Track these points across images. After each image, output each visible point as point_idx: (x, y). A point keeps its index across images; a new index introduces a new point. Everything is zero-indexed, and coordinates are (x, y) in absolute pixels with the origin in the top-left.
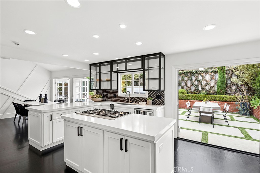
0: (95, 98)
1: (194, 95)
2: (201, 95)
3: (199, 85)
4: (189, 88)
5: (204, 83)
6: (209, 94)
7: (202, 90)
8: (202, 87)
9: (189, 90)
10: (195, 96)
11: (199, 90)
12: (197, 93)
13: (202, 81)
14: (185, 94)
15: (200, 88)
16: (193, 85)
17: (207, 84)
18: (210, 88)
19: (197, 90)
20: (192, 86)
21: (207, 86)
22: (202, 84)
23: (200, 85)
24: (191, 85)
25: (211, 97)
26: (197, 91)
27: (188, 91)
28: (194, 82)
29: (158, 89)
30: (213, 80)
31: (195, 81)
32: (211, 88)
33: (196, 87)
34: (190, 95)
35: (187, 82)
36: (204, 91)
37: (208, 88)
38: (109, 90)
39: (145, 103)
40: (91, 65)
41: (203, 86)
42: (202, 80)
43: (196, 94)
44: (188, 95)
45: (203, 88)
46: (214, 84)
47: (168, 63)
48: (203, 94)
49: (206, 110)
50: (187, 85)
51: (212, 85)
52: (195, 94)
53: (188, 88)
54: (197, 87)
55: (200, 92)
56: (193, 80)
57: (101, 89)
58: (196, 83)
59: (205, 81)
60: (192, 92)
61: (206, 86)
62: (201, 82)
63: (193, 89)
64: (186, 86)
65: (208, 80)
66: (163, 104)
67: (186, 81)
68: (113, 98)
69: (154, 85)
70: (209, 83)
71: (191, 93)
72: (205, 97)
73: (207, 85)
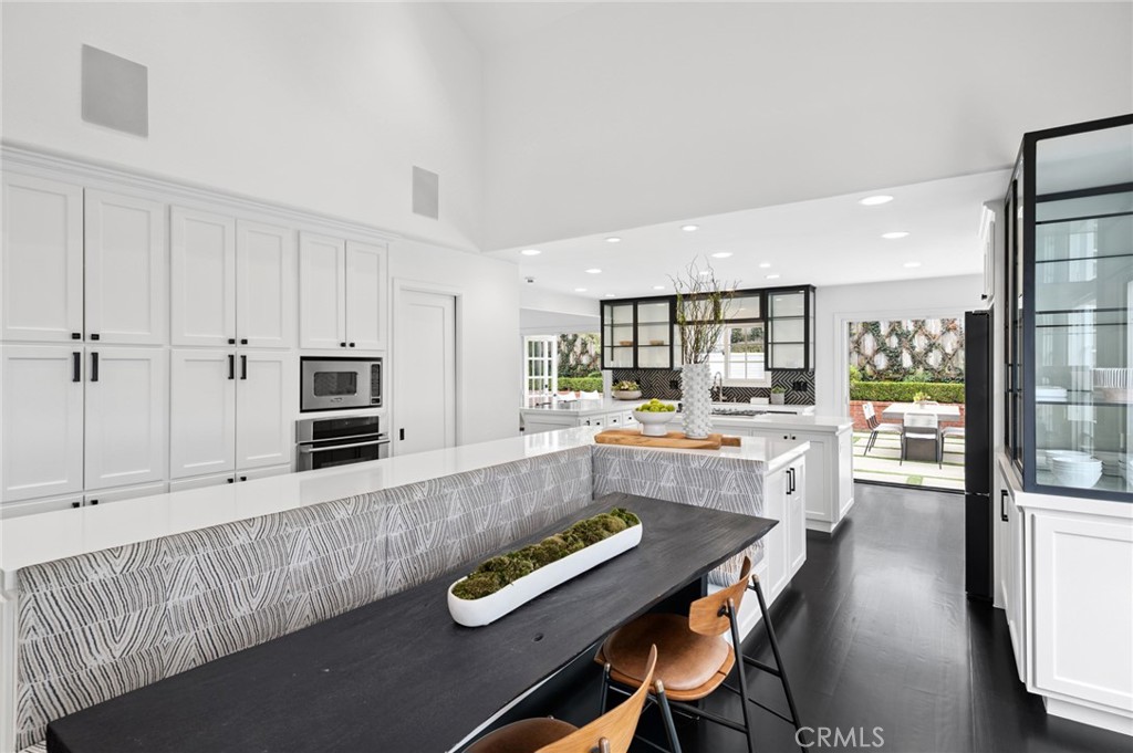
0: (627, 390)
1: (887, 383)
2: (912, 383)
3: (904, 351)
4: (870, 361)
5: (920, 343)
6: (940, 381)
7: (914, 367)
8: (913, 357)
9: (868, 368)
10: (890, 388)
11: (905, 365)
12: (897, 376)
13: (914, 336)
14: (857, 382)
15: (907, 361)
16: (882, 348)
17: (931, 347)
18: (943, 359)
19: (895, 368)
20: (877, 352)
21: (930, 354)
22: (913, 348)
23: (907, 349)
24: (876, 348)
25: (943, 389)
26: (897, 372)
27: (863, 369)
28: (887, 341)
29: (802, 366)
30: (952, 333)
31: (890, 335)
32: (946, 358)
33: (894, 357)
34: (871, 383)
35: (859, 338)
36: (920, 371)
37: (934, 359)
38: (665, 369)
39: (767, 400)
40: (603, 303)
41: (918, 354)
42: (912, 333)
43: (895, 380)
44: (867, 385)
45: (917, 361)
46: (955, 346)
47: (822, 308)
48: (917, 379)
49: (920, 424)
50: (862, 351)
51: (949, 350)
52: (890, 379)
53: (864, 362)
54: (897, 357)
55: (907, 373)
56: (882, 333)
57: (640, 366)
58: (893, 342)
59: (923, 337)
60: (880, 375)
61: (926, 353)
62: (911, 340)
63: (882, 362)
64: (859, 353)
65: (933, 333)
66: (811, 401)
67: (856, 337)
68: (669, 390)
69: (788, 358)
70: (940, 341)
71: (877, 379)
72: (923, 389)
73: (931, 351)
